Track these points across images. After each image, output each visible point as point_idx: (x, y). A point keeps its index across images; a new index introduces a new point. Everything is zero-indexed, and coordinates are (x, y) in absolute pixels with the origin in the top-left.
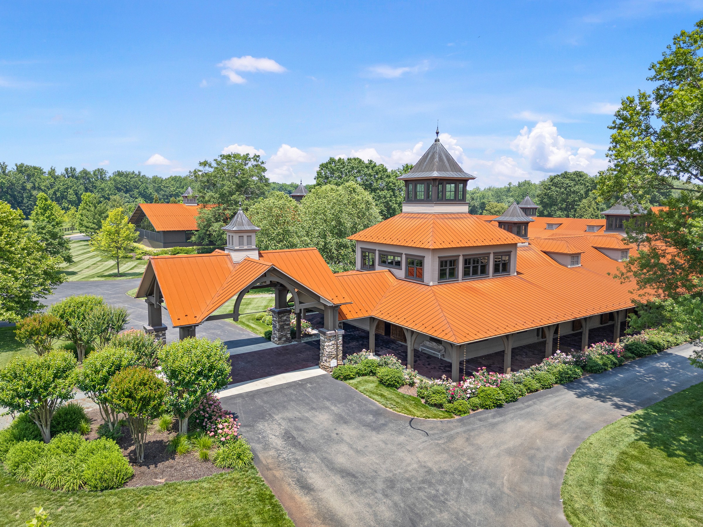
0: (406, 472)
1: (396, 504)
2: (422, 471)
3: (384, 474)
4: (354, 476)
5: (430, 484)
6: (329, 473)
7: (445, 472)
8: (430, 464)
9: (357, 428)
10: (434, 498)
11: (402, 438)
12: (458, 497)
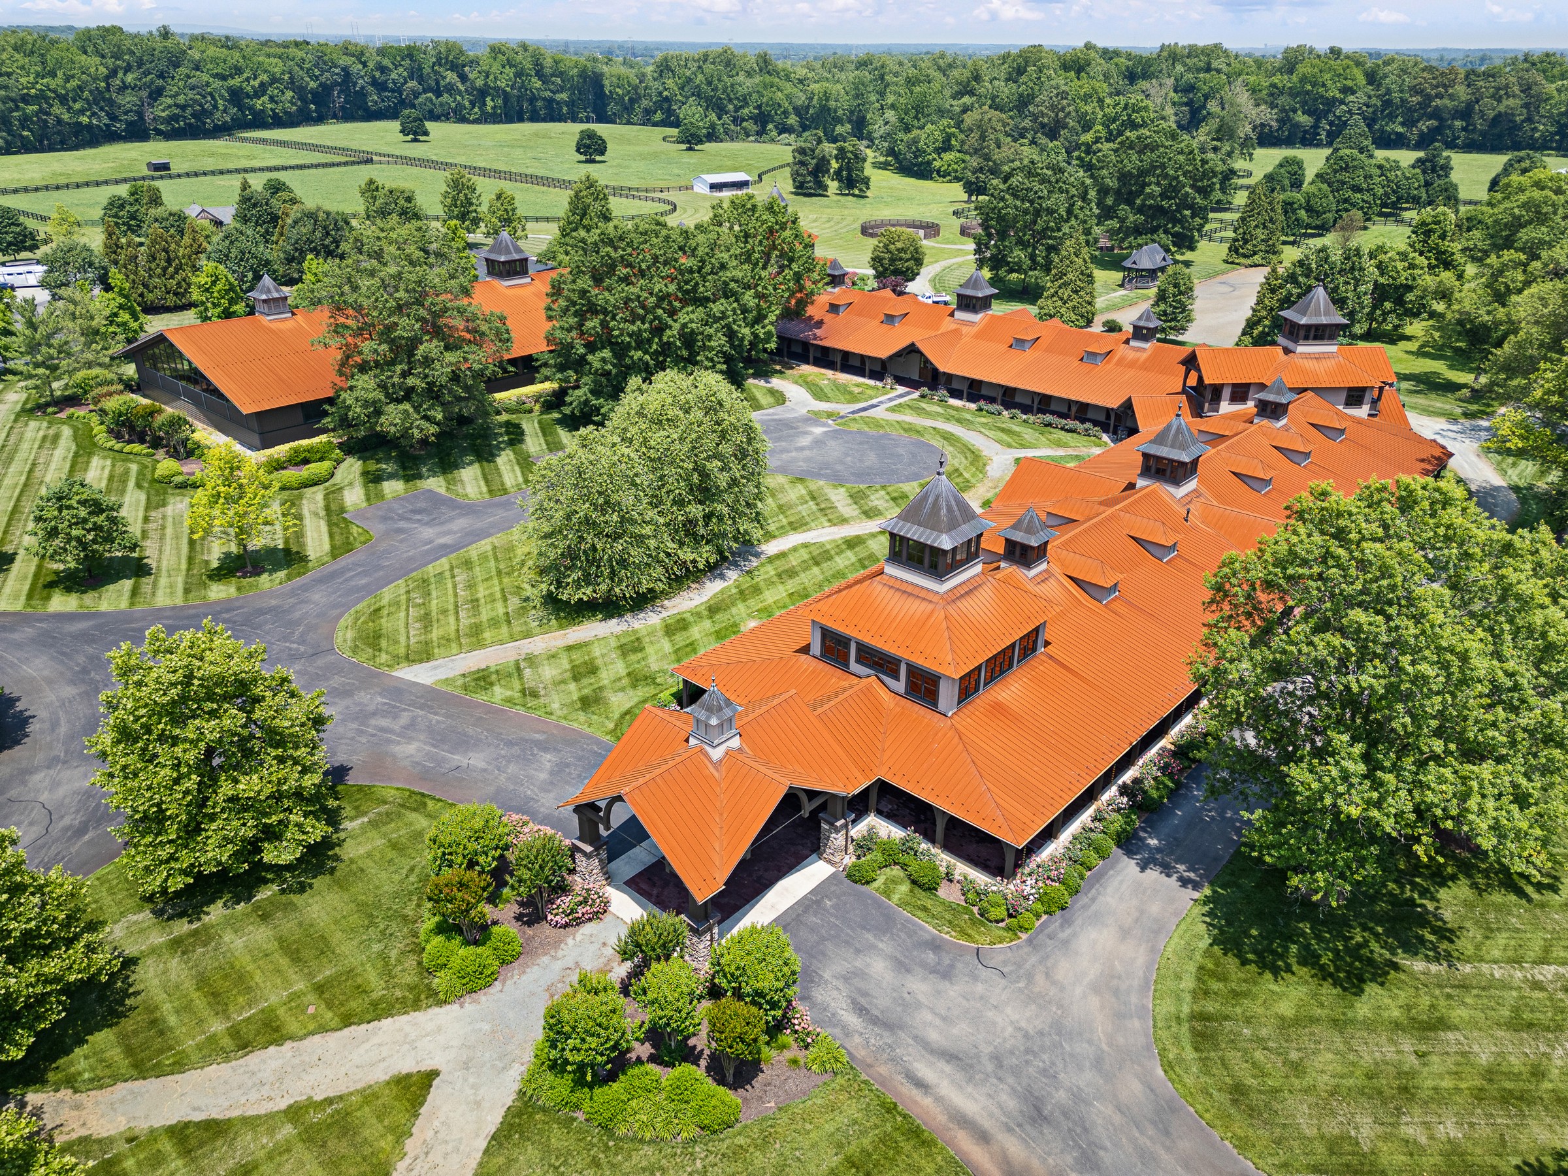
0: (1005, 1040)
1: (1013, 1089)
2: (1019, 1035)
3: (987, 1050)
4: (957, 1058)
5: (1035, 1054)
6: (932, 1058)
7: (1041, 1033)
8: (1023, 1024)
9: (924, 979)
10: (1044, 1072)
11: (980, 988)
12: (1065, 1066)
